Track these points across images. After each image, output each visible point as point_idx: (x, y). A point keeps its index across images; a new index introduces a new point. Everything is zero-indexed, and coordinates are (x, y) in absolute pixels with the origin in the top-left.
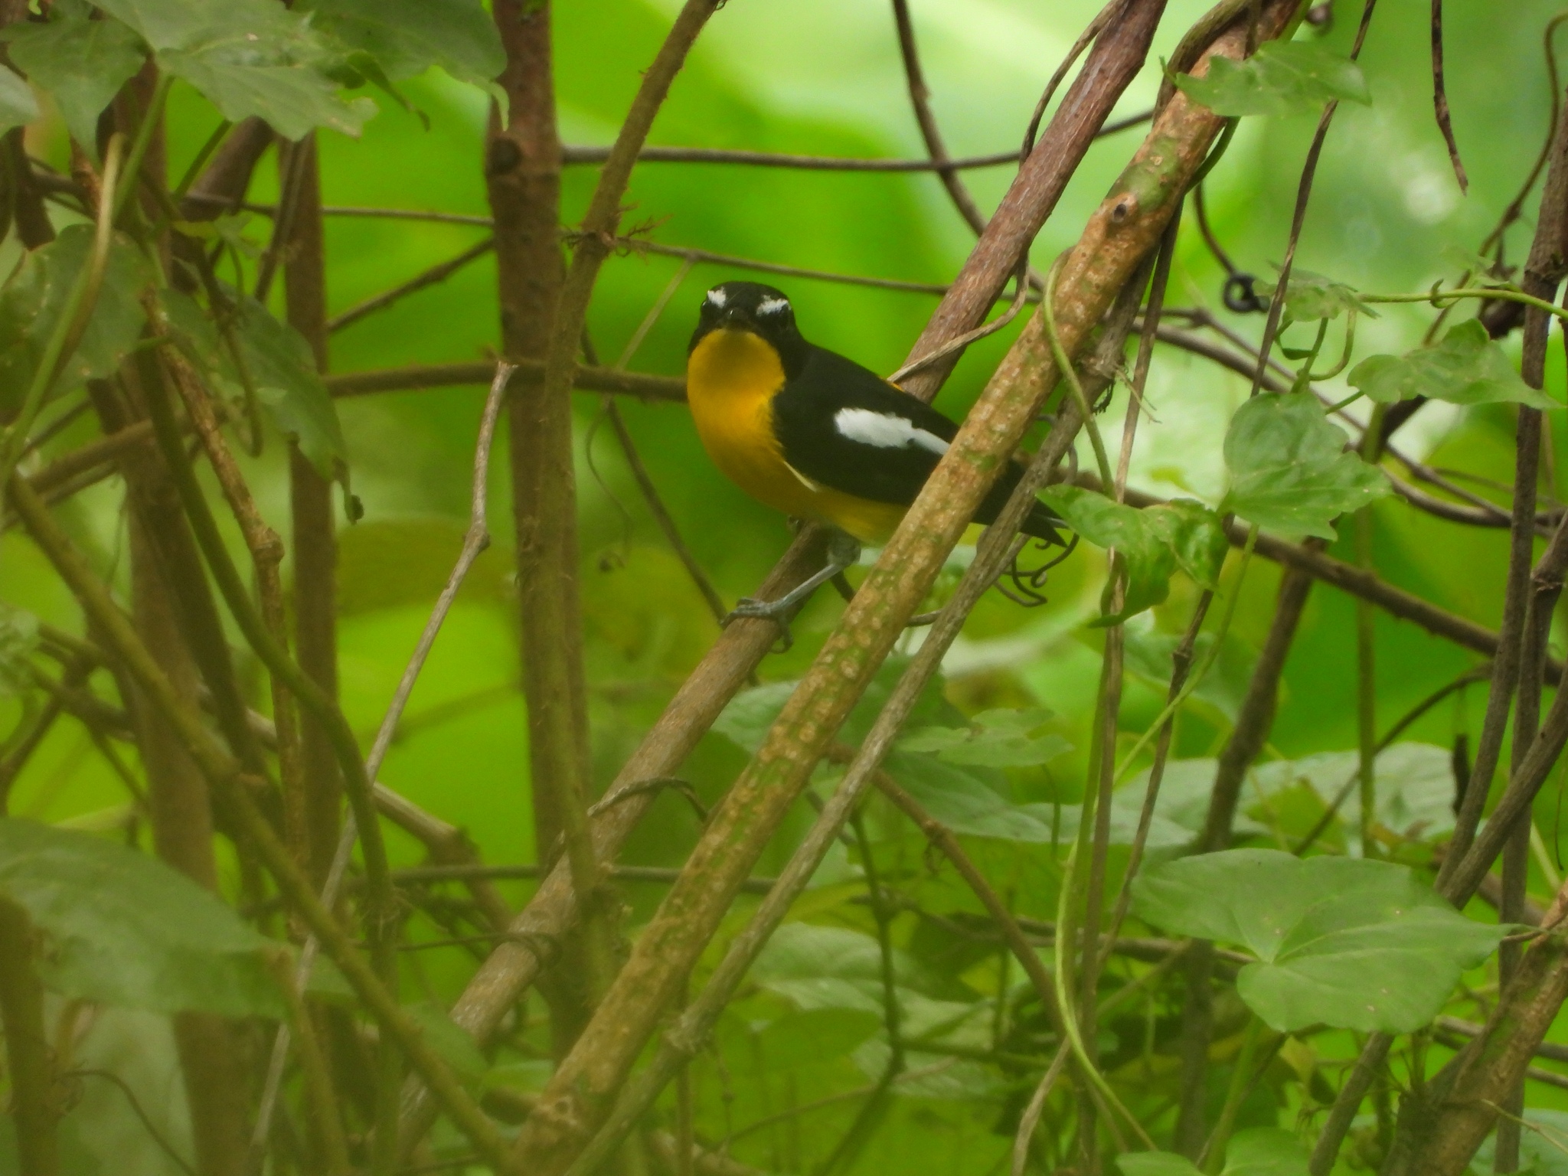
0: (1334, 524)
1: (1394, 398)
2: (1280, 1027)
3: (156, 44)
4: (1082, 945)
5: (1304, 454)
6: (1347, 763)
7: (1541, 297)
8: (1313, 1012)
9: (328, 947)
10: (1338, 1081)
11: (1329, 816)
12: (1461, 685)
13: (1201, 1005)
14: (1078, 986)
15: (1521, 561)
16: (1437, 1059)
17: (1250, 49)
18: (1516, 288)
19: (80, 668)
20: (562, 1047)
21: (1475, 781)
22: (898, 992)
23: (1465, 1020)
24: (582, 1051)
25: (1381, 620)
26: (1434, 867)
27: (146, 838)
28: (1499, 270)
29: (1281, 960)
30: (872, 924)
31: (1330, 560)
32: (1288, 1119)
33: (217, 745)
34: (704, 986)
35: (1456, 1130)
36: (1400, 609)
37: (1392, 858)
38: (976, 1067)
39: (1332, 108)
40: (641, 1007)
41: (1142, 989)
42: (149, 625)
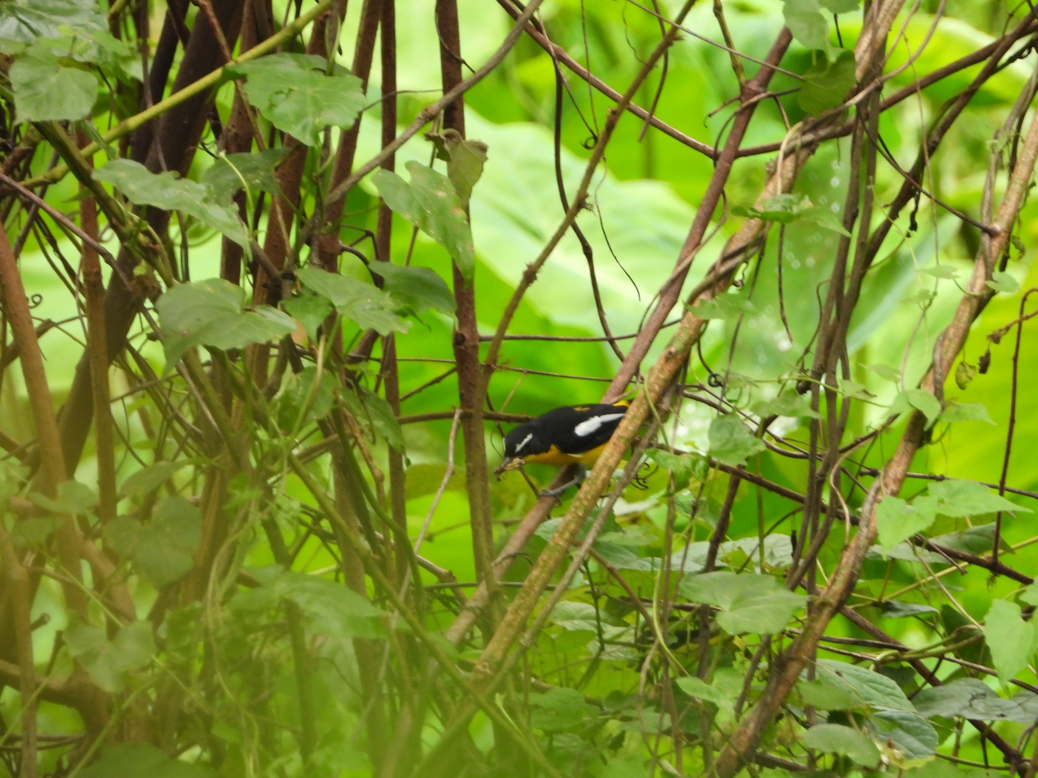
0: (747, 460)
1: (767, 415)
2: (731, 633)
3: (337, 303)
4: (662, 606)
5: (736, 436)
6: (755, 541)
7: (816, 379)
8: (744, 628)
9: (403, 613)
10: (754, 651)
11: (749, 560)
12: (794, 513)
13: (706, 626)
14: (661, 621)
15: (812, 470)
16: (787, 642)
17: (713, 296)
18: (808, 377)
19: (317, 518)
20: (485, 645)
21: (798, 546)
22: (602, 624)
23: (796, 629)
24: (492, 646)
25: (765, 492)
26: (785, 576)
27: (342, 577)
28: (803, 370)
29: (732, 610)
30: (592, 601)
31: (747, 472)
32: (736, 664)
33: (365, 544)
34: (532, 624)
35: (793, 667)
36: (771, 488)
37: (771, 574)
38: (629, 649)
39: (742, 316)
40: (511, 632)
41: (685, 621)
42: (340, 504)
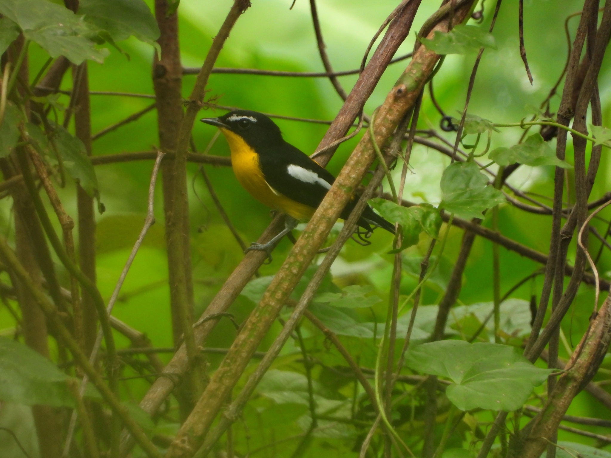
0: (484, 213)
1: (507, 164)
2: (462, 408)
3: (24, 28)
4: (385, 378)
5: (472, 186)
6: (489, 307)
7: (564, 124)
8: (477, 403)
9: (92, 379)
10: (486, 431)
11: (482, 327)
12: (534, 276)
13: (433, 401)
14: (384, 394)
15: (556, 227)
16: (524, 421)
17: (450, 28)
18: (554, 122)
20: (183, 419)
21: (539, 313)
22: (314, 396)
23: (535, 406)
24: (191, 419)
25: (502, 250)
26: (523, 347)
29: (463, 383)
30: (304, 370)
31: (482, 226)
32: (466, 445)
33: (49, 300)
34: (238, 394)
35: (532, 449)
36: (509, 246)
37: (507, 343)
38: (346, 426)
39: (482, 51)
40: (214, 402)
41: (410, 395)
42: (22, 255)
